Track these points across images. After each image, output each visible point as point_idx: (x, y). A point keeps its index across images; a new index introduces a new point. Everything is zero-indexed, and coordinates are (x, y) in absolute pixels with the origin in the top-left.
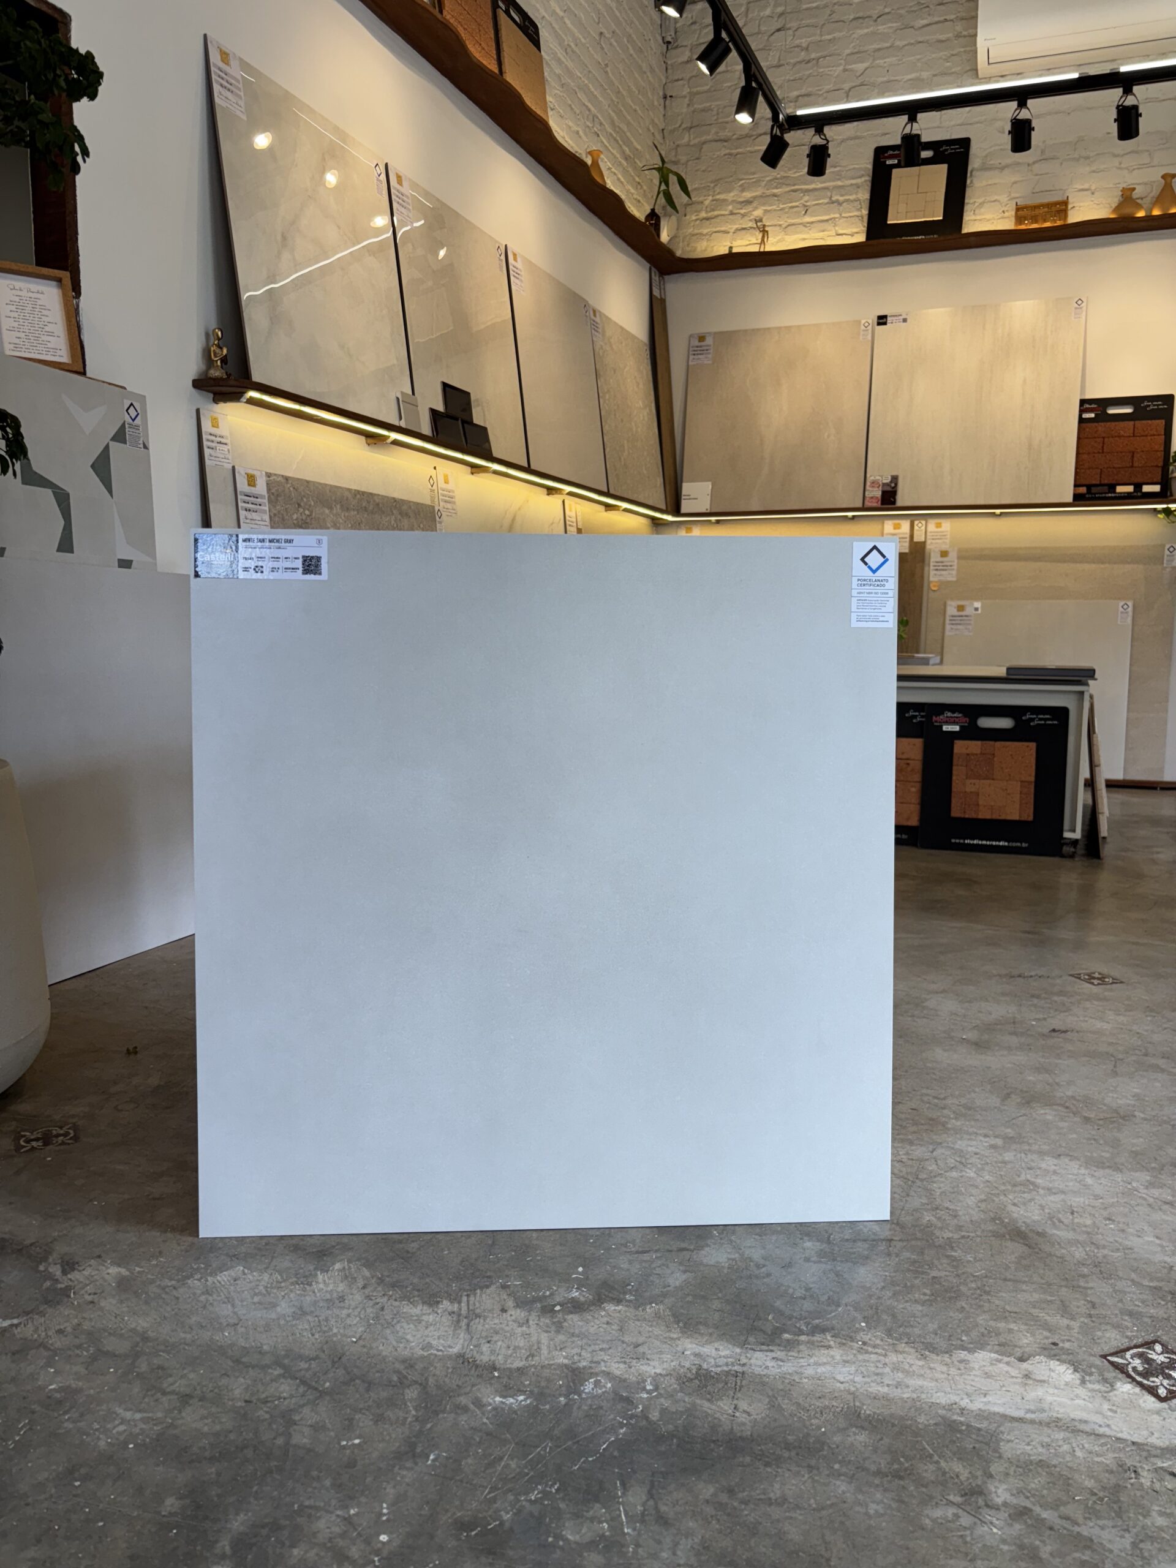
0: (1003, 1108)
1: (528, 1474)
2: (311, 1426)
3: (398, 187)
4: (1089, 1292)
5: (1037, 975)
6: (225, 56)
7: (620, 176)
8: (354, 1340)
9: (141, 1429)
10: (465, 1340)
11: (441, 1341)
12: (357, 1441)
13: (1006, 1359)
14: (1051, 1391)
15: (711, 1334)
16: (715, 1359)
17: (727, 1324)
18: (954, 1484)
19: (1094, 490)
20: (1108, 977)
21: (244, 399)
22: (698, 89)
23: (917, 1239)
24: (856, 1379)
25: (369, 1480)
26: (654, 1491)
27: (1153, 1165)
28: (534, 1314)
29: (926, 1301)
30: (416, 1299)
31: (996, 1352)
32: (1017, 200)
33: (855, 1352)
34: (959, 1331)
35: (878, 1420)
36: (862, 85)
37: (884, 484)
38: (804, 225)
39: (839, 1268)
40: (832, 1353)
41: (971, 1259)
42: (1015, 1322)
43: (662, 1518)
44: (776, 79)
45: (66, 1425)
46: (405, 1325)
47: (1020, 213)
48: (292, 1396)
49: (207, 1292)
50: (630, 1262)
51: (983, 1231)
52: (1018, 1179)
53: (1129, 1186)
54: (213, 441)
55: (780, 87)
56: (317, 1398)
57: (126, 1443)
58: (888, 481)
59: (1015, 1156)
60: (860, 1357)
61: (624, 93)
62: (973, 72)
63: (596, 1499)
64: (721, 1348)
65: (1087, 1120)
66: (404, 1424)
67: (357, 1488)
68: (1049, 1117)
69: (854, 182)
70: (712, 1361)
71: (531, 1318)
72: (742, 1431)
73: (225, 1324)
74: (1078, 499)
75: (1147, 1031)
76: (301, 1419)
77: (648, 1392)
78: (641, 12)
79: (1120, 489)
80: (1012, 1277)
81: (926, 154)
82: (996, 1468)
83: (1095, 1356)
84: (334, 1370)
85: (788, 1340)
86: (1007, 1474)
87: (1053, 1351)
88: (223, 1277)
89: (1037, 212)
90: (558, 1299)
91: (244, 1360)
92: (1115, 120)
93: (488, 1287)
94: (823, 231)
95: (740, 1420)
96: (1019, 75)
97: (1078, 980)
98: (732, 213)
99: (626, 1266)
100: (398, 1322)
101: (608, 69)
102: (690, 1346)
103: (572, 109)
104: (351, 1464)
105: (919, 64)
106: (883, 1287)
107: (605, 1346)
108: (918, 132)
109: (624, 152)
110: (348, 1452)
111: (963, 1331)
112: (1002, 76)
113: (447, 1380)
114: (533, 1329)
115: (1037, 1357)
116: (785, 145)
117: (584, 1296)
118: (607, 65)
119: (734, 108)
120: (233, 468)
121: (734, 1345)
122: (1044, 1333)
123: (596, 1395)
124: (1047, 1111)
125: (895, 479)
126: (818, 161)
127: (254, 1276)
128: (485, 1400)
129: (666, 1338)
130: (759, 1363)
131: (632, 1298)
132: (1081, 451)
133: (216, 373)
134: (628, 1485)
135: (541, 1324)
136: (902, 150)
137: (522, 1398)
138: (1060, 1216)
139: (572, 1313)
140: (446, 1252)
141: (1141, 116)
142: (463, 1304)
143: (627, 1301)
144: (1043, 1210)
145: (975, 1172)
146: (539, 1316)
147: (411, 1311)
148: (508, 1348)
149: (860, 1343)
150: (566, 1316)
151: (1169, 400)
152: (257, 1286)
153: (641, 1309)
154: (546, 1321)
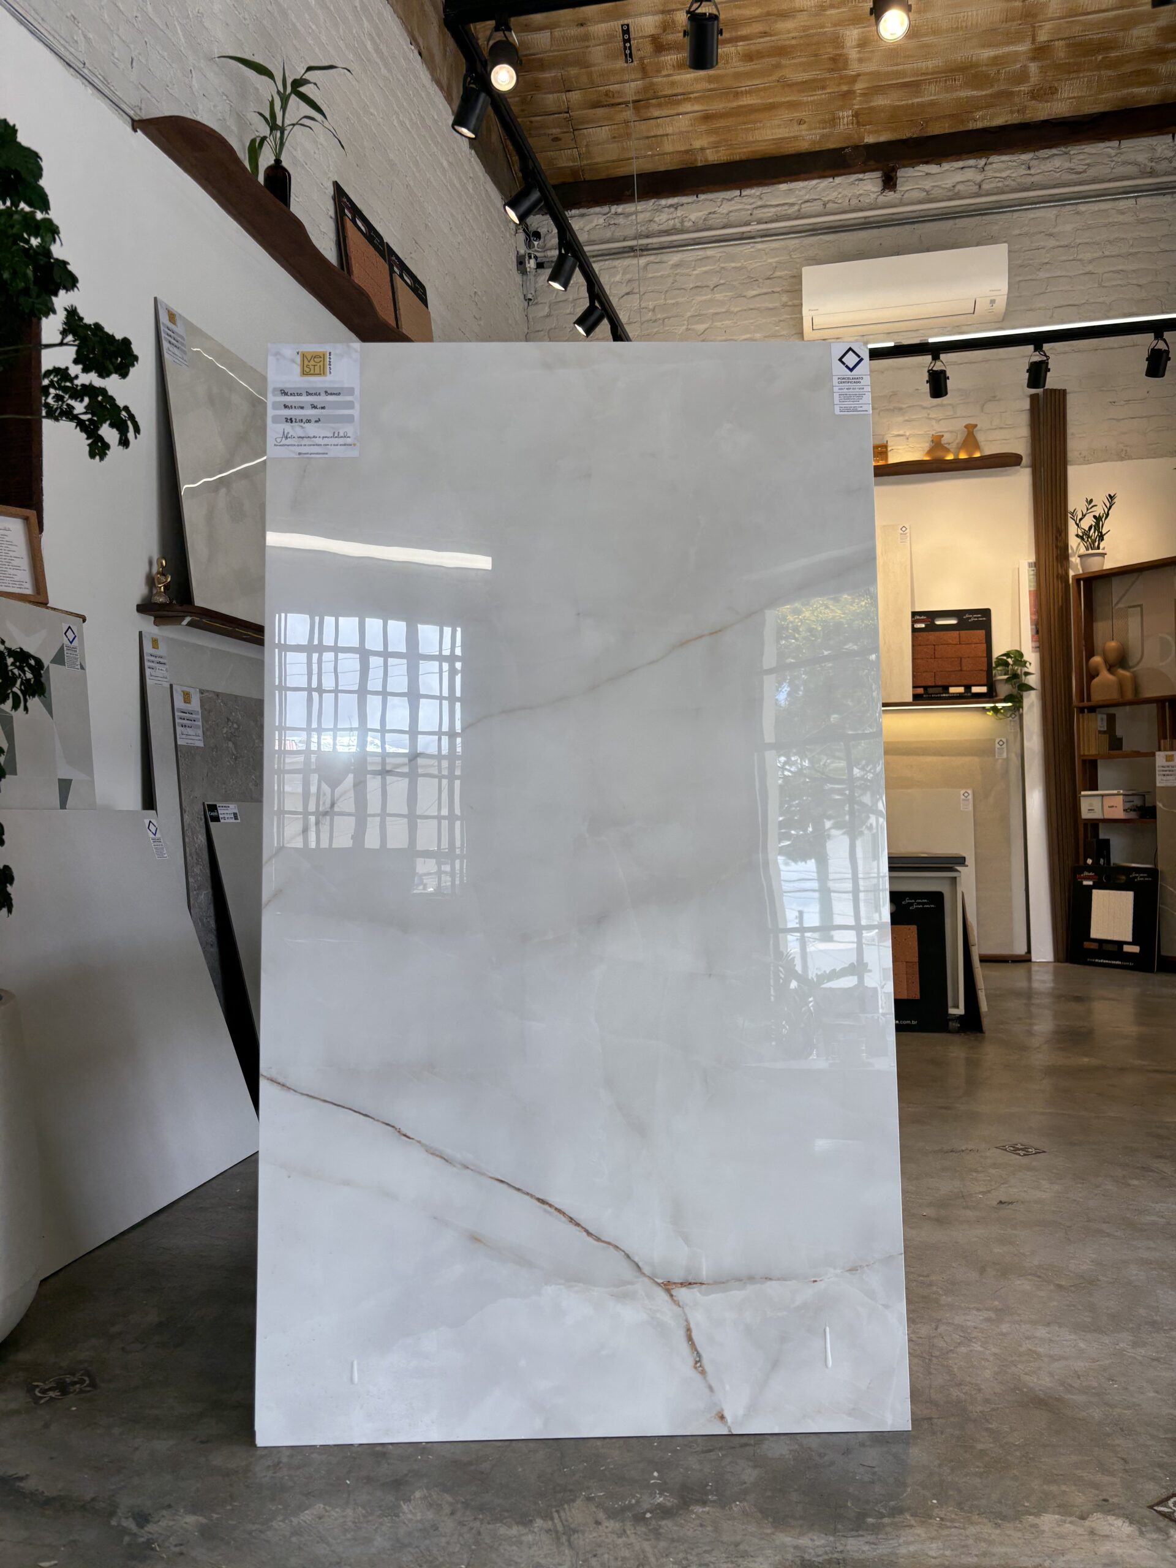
0: (984, 1281)
4: (1119, 1449)
5: (967, 1149)
6: (172, 317)
10: (571, 1557)
11: (549, 1559)
13: (1069, 1519)
14: (1117, 1544)
15: (801, 1526)
16: (814, 1549)
17: (813, 1515)
19: (930, 691)
20: (1032, 1147)
21: (185, 622)
23: (953, 1415)
24: (948, 1553)
27: (1131, 1325)
28: (628, 1525)
29: (982, 1473)
30: (509, 1520)
31: (1059, 1514)
33: (937, 1528)
34: (1019, 1498)
40: (916, 1531)
41: (1007, 1430)
42: (1065, 1484)
46: (508, 1547)
51: (1009, 1401)
52: (1022, 1349)
53: (1117, 1347)
59: (1010, 1327)
60: (945, 1532)
62: (801, 335)
64: (815, 1538)
65: (1060, 1287)
68: (1028, 1288)
70: (811, 1551)
71: (627, 1528)
74: (917, 698)
75: (1080, 1198)
79: (952, 690)
80: (1048, 1443)
83: (1141, 1508)
85: (873, 1524)
87: (1105, 1507)
88: (307, 1516)
90: (646, 1508)
92: (927, 382)
93: (574, 1501)
97: (1005, 1152)
99: (695, 1466)
100: (500, 1545)
101: (482, 323)
102: (785, 1539)
105: (753, 327)
106: (940, 1466)
111: (1023, 1498)
112: (824, 340)
114: (633, 1539)
115: (1095, 1514)
117: (669, 1501)
120: (171, 686)
121: (826, 1534)
122: (1093, 1491)
124: (1023, 1282)
127: (337, 1512)
129: (761, 1534)
130: (856, 1549)
131: (715, 1498)
132: (916, 657)
133: (160, 599)
135: (639, 1533)
138: (1069, 1381)
139: (663, 1519)
140: (520, 1470)
141: (948, 378)
142: (557, 1521)
143: (711, 1502)
144: (1053, 1377)
145: (981, 1346)
146: (633, 1525)
147: (508, 1533)
148: (616, 1559)
149: (938, 1519)
150: (660, 1523)
151: (986, 613)
152: (345, 1522)
153: (727, 1508)
154: (642, 1529)
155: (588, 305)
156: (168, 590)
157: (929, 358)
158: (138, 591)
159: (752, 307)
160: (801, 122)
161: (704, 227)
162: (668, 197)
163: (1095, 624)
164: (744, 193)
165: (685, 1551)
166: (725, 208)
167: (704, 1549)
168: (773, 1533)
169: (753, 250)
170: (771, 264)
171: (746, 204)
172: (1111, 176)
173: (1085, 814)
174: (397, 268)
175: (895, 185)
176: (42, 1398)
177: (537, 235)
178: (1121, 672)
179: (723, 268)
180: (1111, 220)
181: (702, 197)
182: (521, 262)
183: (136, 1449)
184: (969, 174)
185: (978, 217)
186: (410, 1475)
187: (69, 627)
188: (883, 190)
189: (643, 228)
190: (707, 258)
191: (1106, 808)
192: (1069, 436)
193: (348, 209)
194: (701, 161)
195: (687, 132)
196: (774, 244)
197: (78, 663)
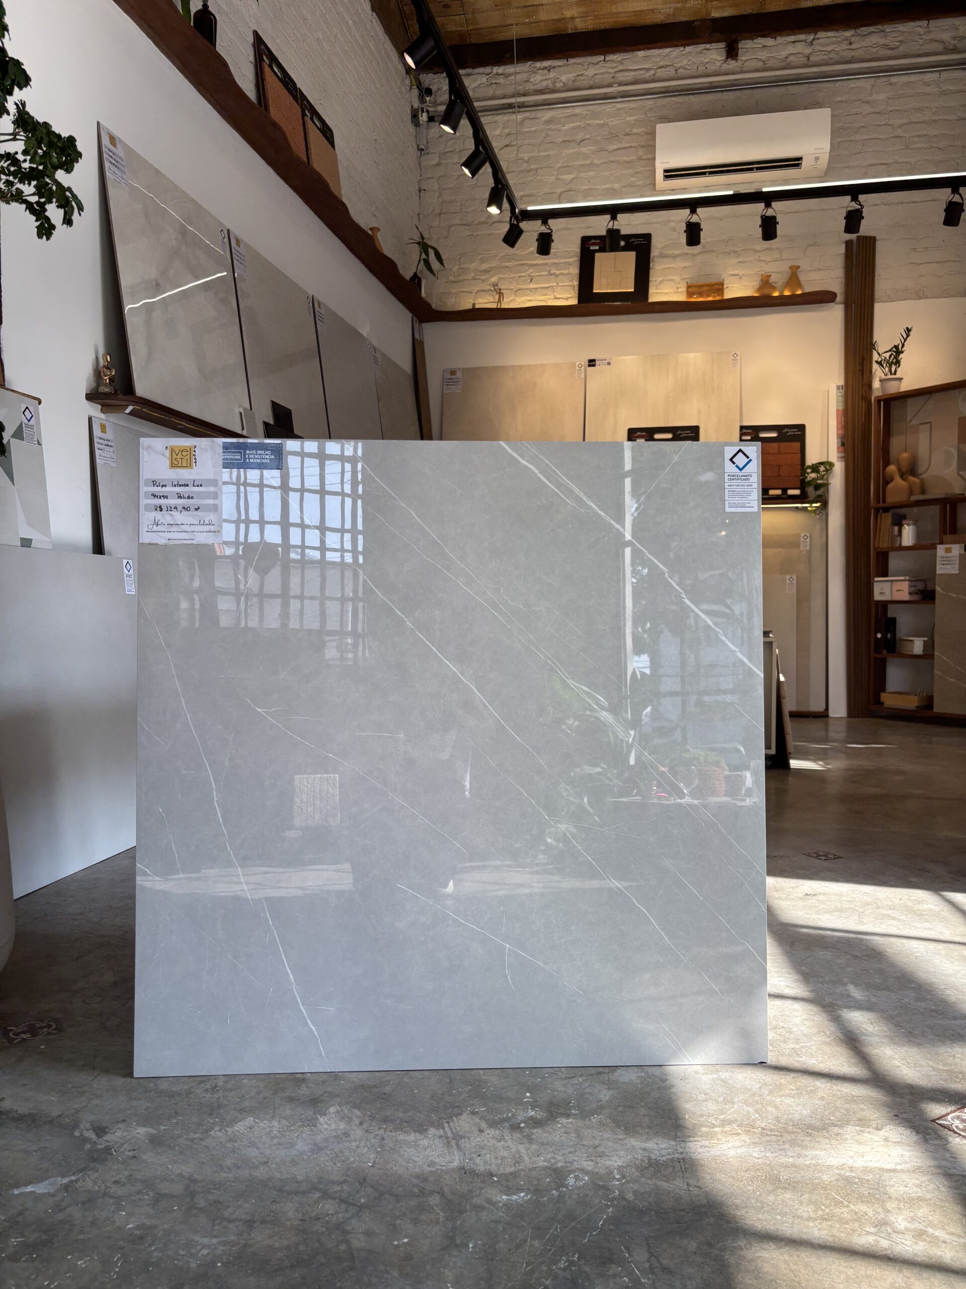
0: (793, 952)
1: (551, 1250)
2: (364, 1233)
3: (237, 248)
5: (779, 856)
6: (113, 139)
8: (370, 1165)
9: (222, 1251)
10: (460, 1157)
11: (441, 1159)
12: (406, 1240)
13: (867, 1130)
15: (648, 1133)
16: (659, 1151)
17: (657, 1125)
18: (865, 1220)
20: (830, 854)
21: (126, 411)
22: (446, 185)
24: (768, 1155)
25: (428, 1267)
26: (653, 1251)
27: (913, 985)
28: (506, 1133)
30: (407, 1129)
31: (858, 1125)
32: (688, 281)
34: (827, 1113)
35: (794, 1182)
36: (570, 191)
38: (531, 290)
41: (814, 1062)
42: (863, 1103)
43: (666, 1269)
45: (155, 1254)
46: (407, 1149)
47: (690, 289)
48: (337, 1213)
49: (232, 1141)
53: (903, 1001)
54: (101, 443)
56: (360, 1211)
57: (213, 1263)
62: (653, 186)
63: (611, 1261)
64: (660, 1142)
65: (856, 957)
66: (437, 1222)
67: (421, 1275)
68: (829, 957)
69: (567, 260)
70: (657, 1152)
71: (505, 1135)
72: (699, 1200)
73: (257, 1163)
76: (352, 1230)
77: (618, 1180)
78: (402, 126)
79: (772, 491)
81: (622, 243)
82: (890, 1205)
83: (926, 1120)
84: (363, 1189)
85: (707, 1133)
86: (899, 1209)
87: (897, 1120)
88: (240, 1127)
89: (702, 289)
90: (520, 1118)
91: (284, 1189)
92: (760, 226)
93: (461, 1114)
94: (545, 295)
95: (695, 1192)
96: (684, 190)
97: (809, 857)
98: (474, 279)
99: (560, 1089)
100: (401, 1147)
101: (381, 166)
102: (635, 1143)
103: (357, 195)
104: (408, 1258)
105: (612, 178)
107: (571, 1150)
108: (618, 228)
110: (401, 1249)
112: (673, 190)
113: (458, 1187)
114: (510, 1143)
115: (888, 1126)
116: (521, 232)
117: (539, 1114)
118: (380, 164)
122: (886, 1109)
123: (580, 1187)
124: (826, 953)
126: (545, 244)
127: (265, 1124)
128: (494, 1199)
129: (615, 1139)
131: (577, 1112)
133: (106, 389)
134: (631, 1249)
135: (515, 1138)
136: (606, 239)
137: (522, 1194)
139: (535, 1128)
140: (416, 1091)
141: (778, 223)
142: (447, 1129)
143: (574, 1115)
146: (510, 1132)
147: (407, 1138)
149: (760, 1128)
150: (532, 1131)
151: (801, 428)
152: (271, 1131)
153: (587, 1120)
154: (517, 1135)
155: (473, 149)
156: (113, 382)
157: (762, 205)
158: (86, 382)
159: (612, 159)
161: (573, 88)
162: (542, 60)
163: (891, 439)
164: (607, 59)
166: (591, 72)
168: (625, 1139)
169: (616, 108)
170: (629, 122)
171: (610, 68)
172: (920, 52)
173: (877, 597)
174: (308, 112)
175: (737, 55)
176: (16, 1039)
177: (429, 92)
178: (911, 478)
179: (588, 124)
180: (918, 91)
181: (572, 61)
182: (415, 116)
184: (800, 48)
185: (806, 85)
186: (325, 1095)
187: (27, 408)
188: (727, 58)
189: (521, 87)
190: (575, 115)
191: (894, 591)
192: (877, 278)
193: (266, 56)
194: (572, 29)
195: (561, 3)
196: (632, 105)
197: (35, 439)
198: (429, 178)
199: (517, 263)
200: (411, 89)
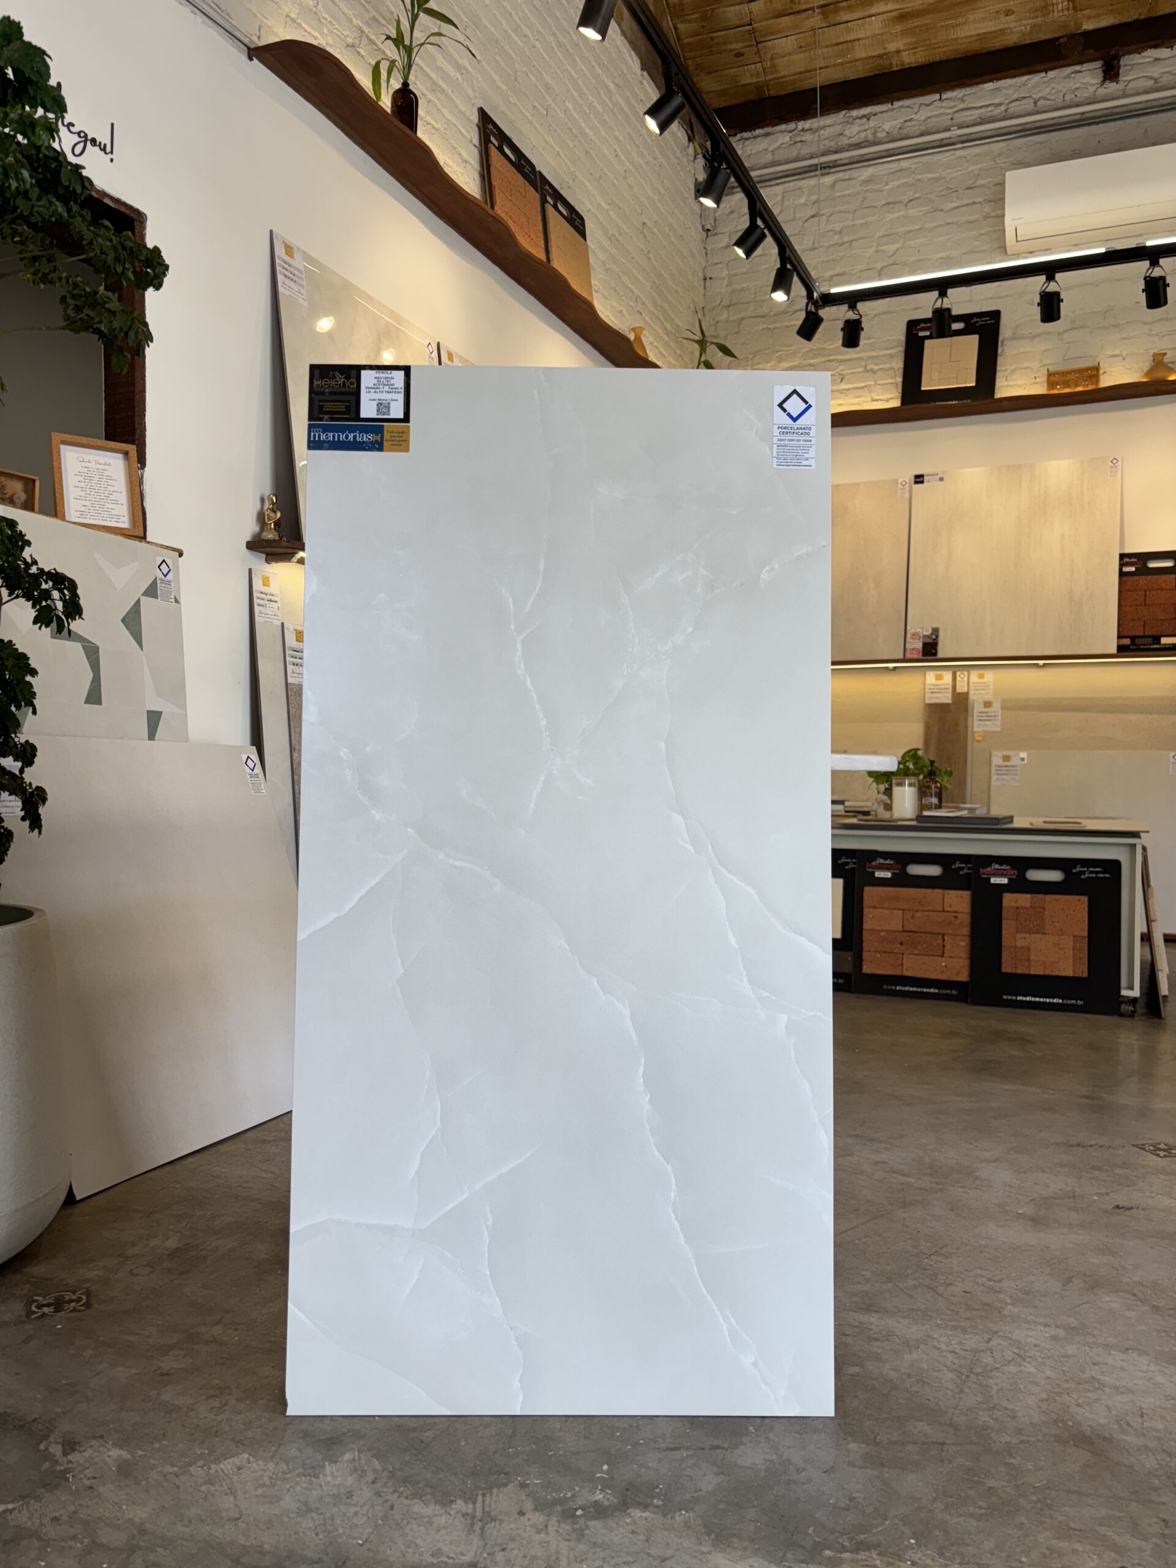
0: (1064, 1293)
3: (449, 363)
4: (1161, 1507)
5: (1097, 1144)
6: (289, 250)
7: (661, 349)
8: (360, 1542)
10: (478, 1547)
11: (453, 1547)
15: (745, 1549)
17: (763, 1538)
19: (1138, 641)
21: (295, 559)
22: (737, 271)
23: (972, 1443)
28: (554, 1519)
29: (981, 1515)
30: (429, 1497)
32: (1049, 367)
34: (1017, 1550)
36: (893, 264)
37: (924, 636)
38: (842, 391)
39: (886, 1475)
41: (1030, 1467)
42: (1080, 1542)
44: (810, 261)
46: (415, 1527)
47: (1052, 378)
49: (210, 1482)
50: (660, 1461)
51: (1045, 1434)
52: (1083, 1376)
54: (263, 599)
55: (814, 269)
58: (929, 633)
59: (1078, 1349)
61: (666, 276)
62: (1002, 250)
65: (1155, 1308)
68: (1115, 1306)
69: (888, 352)
71: (550, 1523)
73: (226, 1519)
74: (1122, 650)
78: (682, 205)
80: (1076, 1489)
81: (956, 326)
85: (829, 1558)
88: (227, 1465)
89: (1069, 377)
90: (580, 1502)
92: (1143, 291)
93: (505, 1485)
94: (859, 397)
96: (1047, 250)
97: (1142, 1152)
99: (654, 1465)
100: (408, 1523)
101: (651, 255)
102: (721, 1561)
103: (616, 291)
105: (949, 244)
106: (935, 1499)
107: (630, 1559)
108: (949, 306)
109: (665, 328)
111: (1022, 1552)
112: (1031, 252)
114: (551, 1537)
116: (820, 320)
117: (608, 1500)
118: (649, 252)
119: (770, 288)
120: (283, 624)
121: (770, 1562)
122: (1113, 1554)
124: (1112, 1299)
125: (936, 631)
126: (852, 334)
127: (258, 1465)
129: (695, 1551)
131: (661, 1503)
132: (1123, 603)
133: (270, 535)
135: (561, 1531)
136: (934, 322)
138: (1128, 1418)
139: (595, 1519)
140: (463, 1443)
141: (1168, 286)
142: (479, 1505)
143: (654, 1506)
144: (1110, 1412)
145: (1035, 1367)
146: (558, 1521)
147: (422, 1511)
148: (525, 1557)
149: (909, 1563)
150: (588, 1523)
152: (262, 1476)
153: (669, 1516)
154: (566, 1527)
155: (747, 224)
156: (279, 527)
157: (1146, 263)
158: (249, 528)
159: (950, 220)
160: (1008, 12)
161: (899, 137)
162: (861, 107)
164: (944, 96)
165: (604, 1558)
166: (923, 114)
167: (625, 1560)
168: (710, 1553)
169: (952, 157)
170: (972, 171)
171: (946, 108)
174: (552, 198)
175: (1117, 75)
176: (36, 1312)
179: (918, 180)
181: (897, 104)
183: (98, 1374)
186: (351, 1434)
187: (164, 561)
188: (1103, 81)
189: (833, 143)
190: (901, 170)
193: (495, 136)
194: (897, 65)
195: (882, 35)
196: (976, 150)
197: (173, 596)
198: (716, 264)
199: (823, 359)
200: (695, 158)
